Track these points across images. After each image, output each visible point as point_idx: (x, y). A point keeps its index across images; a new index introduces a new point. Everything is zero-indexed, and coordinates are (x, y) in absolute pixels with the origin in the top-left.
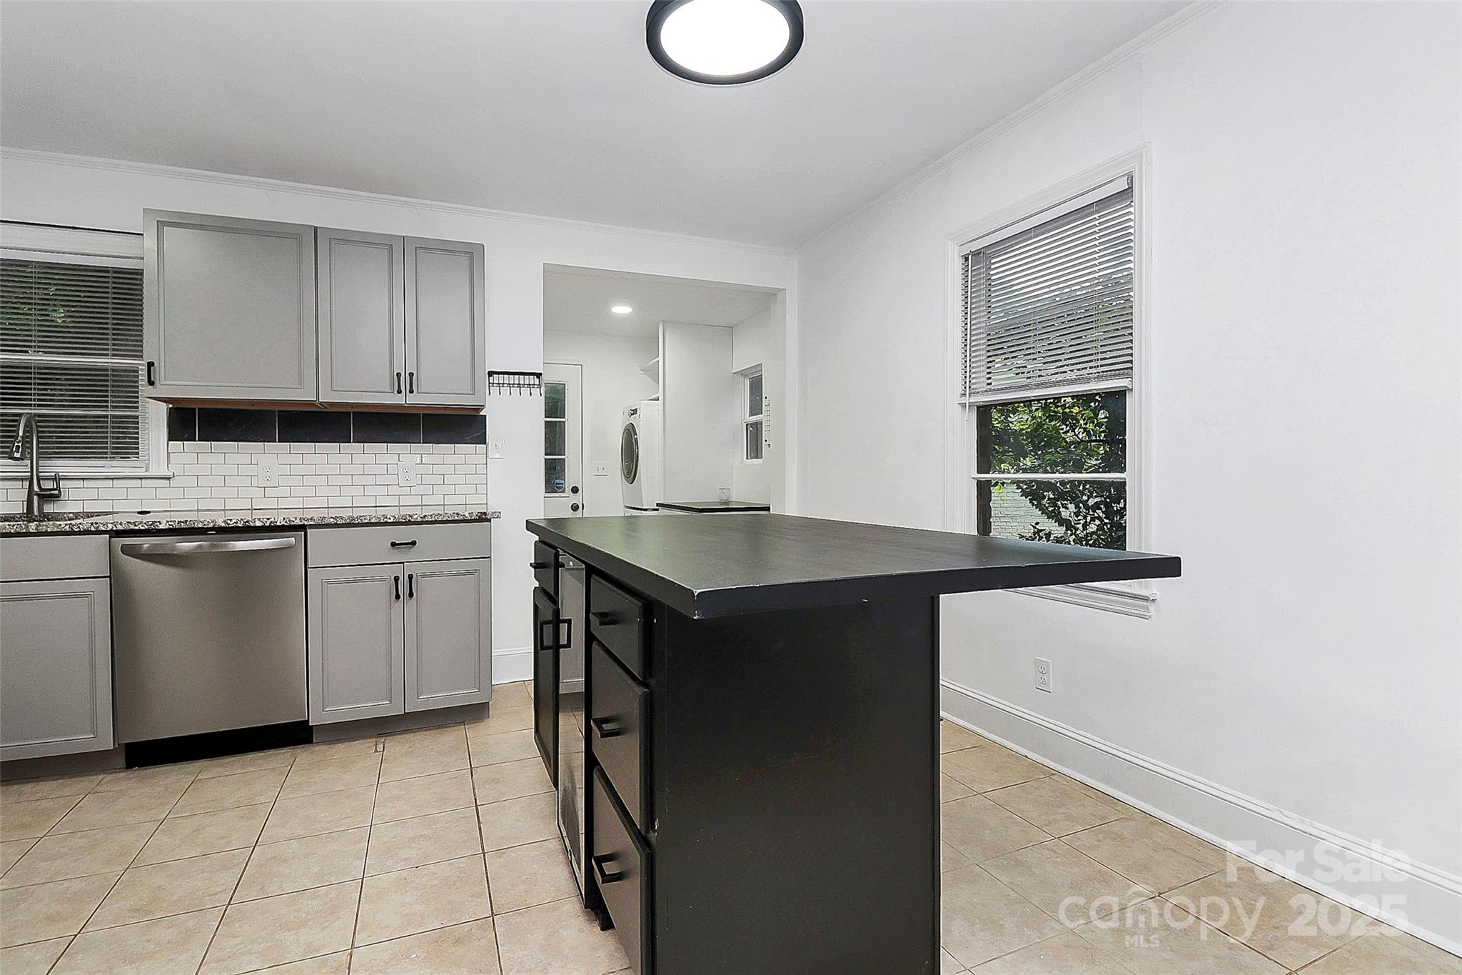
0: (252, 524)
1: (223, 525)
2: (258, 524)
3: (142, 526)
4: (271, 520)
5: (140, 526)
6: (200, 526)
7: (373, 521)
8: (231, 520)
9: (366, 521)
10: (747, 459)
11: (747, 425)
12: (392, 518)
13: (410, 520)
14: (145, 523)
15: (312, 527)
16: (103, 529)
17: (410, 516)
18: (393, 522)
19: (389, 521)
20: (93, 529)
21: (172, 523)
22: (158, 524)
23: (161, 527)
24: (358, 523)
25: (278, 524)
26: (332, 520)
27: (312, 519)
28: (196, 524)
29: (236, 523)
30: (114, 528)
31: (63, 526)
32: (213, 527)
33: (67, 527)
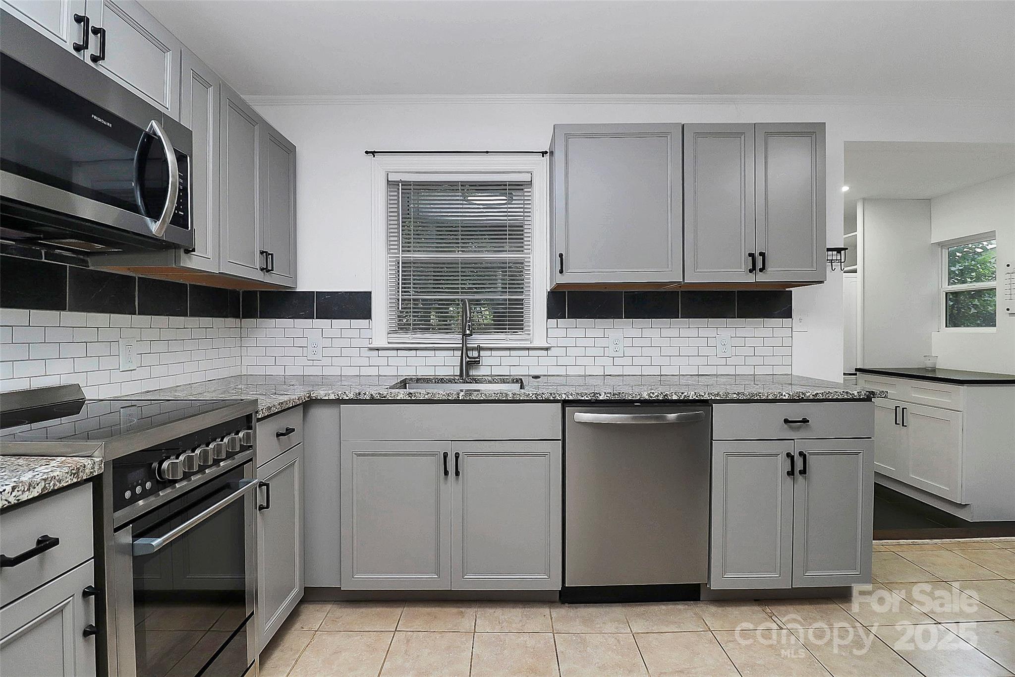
1: (647, 397)
2: (675, 397)
3: (587, 397)
4: (685, 394)
5: (585, 397)
6: (630, 398)
7: (770, 398)
8: (653, 393)
9: (764, 397)
10: (946, 326)
11: (946, 293)
12: (787, 395)
13: (802, 398)
14: (589, 395)
15: (718, 401)
16: (559, 399)
17: (803, 394)
18: (787, 399)
19: (784, 398)
20: (552, 398)
21: (609, 395)
22: (598, 395)
23: (601, 398)
24: (757, 399)
25: (690, 398)
26: (735, 396)
27: (718, 394)
28: (626, 396)
29: (658, 396)
30: (567, 399)
31: (531, 395)
32: (639, 399)
33: (534, 396)
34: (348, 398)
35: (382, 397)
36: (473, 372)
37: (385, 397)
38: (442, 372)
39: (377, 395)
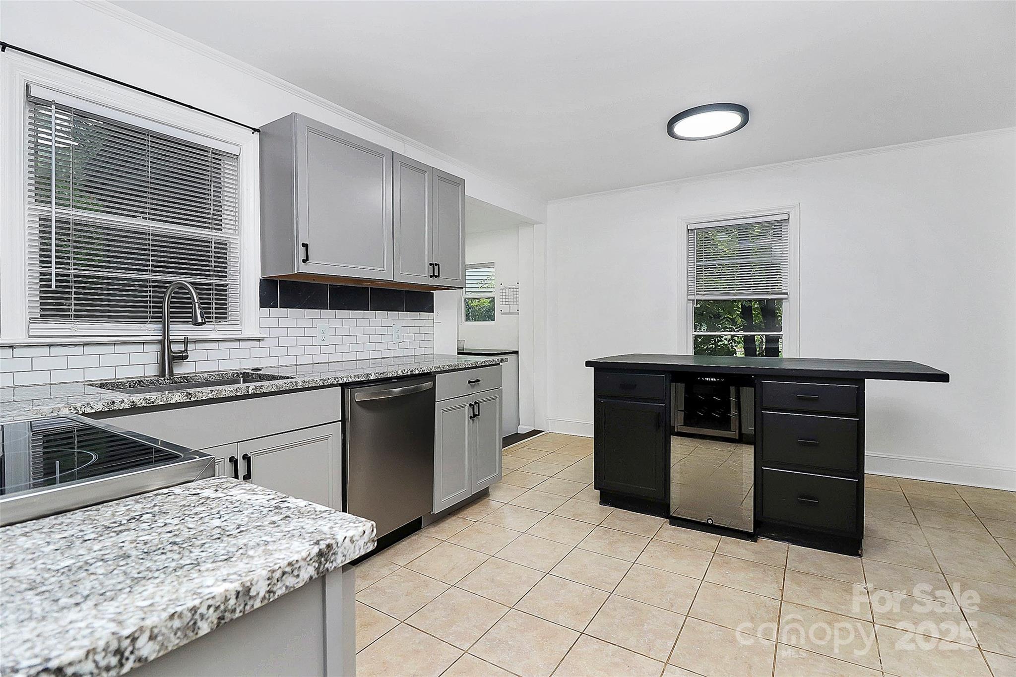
0: (414, 373)
1: (401, 374)
2: (417, 372)
3: (362, 378)
4: (422, 369)
6: (391, 376)
7: (463, 367)
8: (404, 370)
10: (465, 321)
11: (465, 299)
13: (477, 365)
14: (364, 376)
15: (439, 372)
16: (339, 382)
19: (469, 366)
20: (336, 383)
21: (377, 375)
22: (370, 375)
23: (372, 378)
24: (457, 369)
26: (447, 367)
28: (388, 375)
29: (407, 372)
30: (346, 382)
31: (318, 381)
32: (396, 376)
33: (321, 382)
34: (93, 411)
35: (148, 403)
36: (181, 369)
37: (153, 403)
38: (135, 373)
39: (141, 401)
